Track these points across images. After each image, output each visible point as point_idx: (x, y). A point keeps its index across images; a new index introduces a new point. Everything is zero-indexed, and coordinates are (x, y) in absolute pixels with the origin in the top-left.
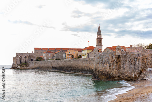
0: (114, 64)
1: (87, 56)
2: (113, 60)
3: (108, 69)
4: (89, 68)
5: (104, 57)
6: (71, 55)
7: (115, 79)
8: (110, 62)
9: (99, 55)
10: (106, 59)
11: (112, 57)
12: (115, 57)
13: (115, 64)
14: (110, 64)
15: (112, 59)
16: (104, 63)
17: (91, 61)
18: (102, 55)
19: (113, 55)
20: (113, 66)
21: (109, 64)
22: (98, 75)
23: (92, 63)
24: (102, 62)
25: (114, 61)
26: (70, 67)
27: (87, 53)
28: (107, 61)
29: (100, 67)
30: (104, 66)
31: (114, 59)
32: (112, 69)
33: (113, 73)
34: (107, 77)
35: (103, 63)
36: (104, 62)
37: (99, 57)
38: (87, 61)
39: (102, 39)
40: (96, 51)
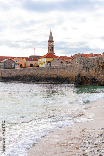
0: (100, 69)
2: (99, 65)
3: (94, 74)
4: (58, 77)
5: (89, 62)
6: (18, 64)
7: (101, 84)
8: (96, 67)
9: (83, 61)
10: (91, 65)
11: (98, 62)
12: (101, 62)
13: (101, 70)
14: (96, 69)
15: (98, 64)
16: (89, 69)
17: (60, 68)
18: (86, 61)
19: (99, 60)
20: (99, 71)
21: (94, 70)
22: (82, 80)
23: (61, 70)
24: (87, 67)
25: (100, 66)
27: (45, 61)
28: (93, 67)
29: (84, 73)
31: (100, 64)
32: (98, 74)
33: (98, 78)
34: (92, 82)
35: (88, 68)
36: (89, 67)
37: (83, 63)
38: (55, 68)
39: (54, 46)
40: (79, 57)
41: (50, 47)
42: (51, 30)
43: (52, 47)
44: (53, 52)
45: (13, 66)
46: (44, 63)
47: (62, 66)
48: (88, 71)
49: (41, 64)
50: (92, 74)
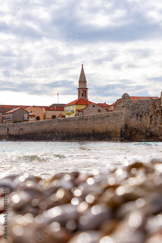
0: (157, 116)
1: (76, 115)
2: (155, 111)
3: (148, 124)
4: (94, 131)
5: (141, 107)
6: (34, 116)
7: (159, 139)
8: (151, 113)
9: (131, 104)
10: (145, 110)
11: (155, 106)
12: (158, 106)
13: (159, 117)
14: (151, 117)
15: (155, 109)
16: (141, 116)
17: (97, 119)
18: (137, 104)
19: (156, 103)
20: (156, 119)
21: (148, 118)
22: (131, 133)
23: (99, 122)
24: (138, 114)
25: (158, 111)
26: (49, 133)
27: (75, 110)
28: (147, 113)
29: (134, 122)
30: (141, 120)
31: (158, 109)
32: (155, 124)
33: (155, 130)
34: (147, 136)
35: (139, 116)
36: (140, 113)
37: (132, 108)
38: (89, 119)
39: (87, 89)
40: (126, 99)
41: (81, 90)
42: (82, 65)
43: (85, 91)
44: (85, 98)
45: (26, 119)
46: (73, 112)
47: (101, 115)
48: (139, 120)
49: (68, 114)
50: (146, 123)
